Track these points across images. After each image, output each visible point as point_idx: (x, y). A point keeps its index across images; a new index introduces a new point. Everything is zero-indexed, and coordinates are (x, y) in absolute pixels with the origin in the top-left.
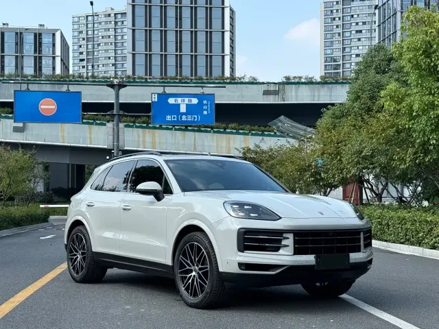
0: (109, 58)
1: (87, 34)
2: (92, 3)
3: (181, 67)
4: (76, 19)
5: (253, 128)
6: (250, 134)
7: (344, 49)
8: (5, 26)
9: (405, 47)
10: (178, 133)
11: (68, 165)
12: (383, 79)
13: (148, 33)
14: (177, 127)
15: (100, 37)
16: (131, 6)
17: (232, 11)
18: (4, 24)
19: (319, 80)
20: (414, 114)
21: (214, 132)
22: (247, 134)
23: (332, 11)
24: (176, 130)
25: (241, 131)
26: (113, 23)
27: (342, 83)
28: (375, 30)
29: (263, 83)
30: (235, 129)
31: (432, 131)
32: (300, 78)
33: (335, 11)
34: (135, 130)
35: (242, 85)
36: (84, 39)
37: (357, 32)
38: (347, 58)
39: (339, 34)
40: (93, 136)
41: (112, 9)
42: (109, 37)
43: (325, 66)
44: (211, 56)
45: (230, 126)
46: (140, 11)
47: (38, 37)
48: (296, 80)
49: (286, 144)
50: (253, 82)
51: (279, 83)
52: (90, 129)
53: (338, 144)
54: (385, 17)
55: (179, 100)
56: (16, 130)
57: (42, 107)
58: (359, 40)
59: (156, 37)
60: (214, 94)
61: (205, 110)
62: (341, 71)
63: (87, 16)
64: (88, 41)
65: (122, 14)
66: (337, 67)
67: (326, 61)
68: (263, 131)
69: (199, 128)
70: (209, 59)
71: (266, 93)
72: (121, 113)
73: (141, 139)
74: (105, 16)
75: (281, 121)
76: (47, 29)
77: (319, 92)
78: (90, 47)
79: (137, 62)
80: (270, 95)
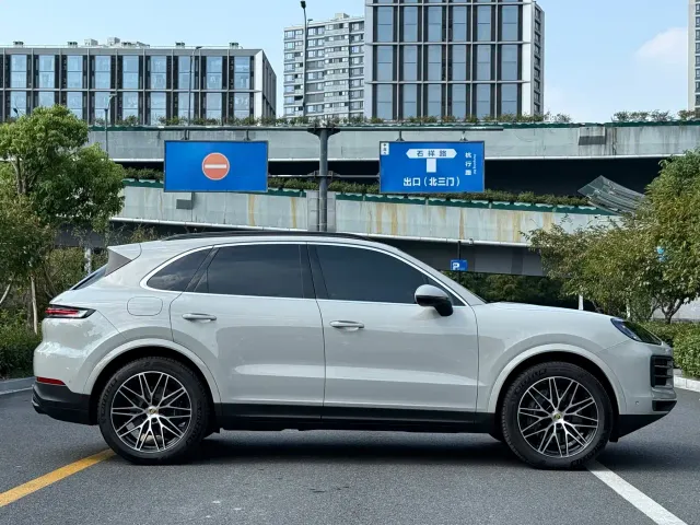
0: (341, 93)
1: (306, 57)
2: (303, 5)
3: (450, 104)
4: (290, 34)
5: (560, 199)
6: (554, 210)
8: (180, 48)
10: (435, 208)
13: (398, 51)
14: (432, 200)
15: (327, 61)
16: (372, 10)
17: (538, 12)
18: (178, 44)
19: (678, 118)
21: (494, 207)
22: (550, 210)
24: (431, 203)
25: (539, 205)
26: (347, 37)
29: (580, 125)
30: (529, 202)
32: (644, 115)
34: (366, 203)
35: (544, 129)
36: (301, 65)
40: (298, 214)
41: (346, 16)
42: (341, 60)
45: (521, 196)
46: (386, 17)
47: (228, 62)
48: (638, 119)
49: (607, 224)
50: (563, 124)
51: (607, 125)
52: (293, 202)
53: (684, 220)
55: (425, 153)
56: (181, 205)
57: (207, 166)
59: (411, 56)
60: (483, 142)
61: (468, 168)
63: (307, 29)
64: (307, 68)
65: (359, 23)
67: (698, 90)
68: (576, 206)
69: (468, 201)
70: (496, 89)
71: (585, 141)
72: (331, 174)
73: (374, 219)
74: (335, 27)
76: (242, 50)
77: (677, 138)
78: (310, 76)
79: (379, 99)
80: (591, 144)
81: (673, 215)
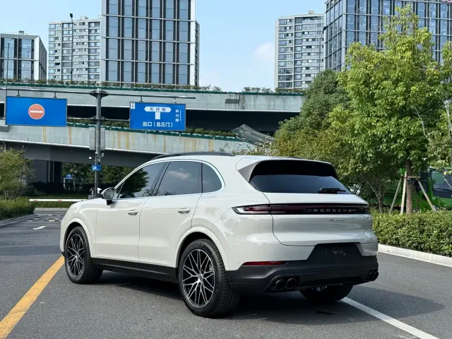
0: (83, 63)
1: (63, 40)
2: (72, 15)
4: (53, 26)
5: (217, 132)
6: (214, 138)
7: (295, 62)
9: (349, 77)
10: (150, 135)
11: (48, 162)
12: (331, 99)
13: (121, 43)
14: (149, 131)
15: (75, 44)
16: (105, 17)
17: (197, 25)
19: (274, 91)
20: (356, 132)
21: (182, 135)
22: (211, 138)
23: (285, 28)
24: (148, 133)
25: (206, 135)
26: (87, 30)
27: (294, 95)
28: (323, 46)
29: (226, 93)
30: (201, 133)
31: (369, 147)
32: (258, 89)
33: (288, 28)
34: (111, 131)
35: (207, 94)
36: (59, 45)
37: (307, 47)
38: (298, 70)
39: (292, 48)
40: (73, 137)
41: (86, 18)
42: (83, 43)
43: (279, 76)
44: (178, 65)
45: (196, 130)
46: (114, 22)
47: (18, 42)
48: (255, 91)
49: (247, 149)
50: (217, 92)
51: (240, 94)
52: (70, 130)
54: (332, 34)
55: (155, 109)
56: (2, 129)
57: (31, 111)
58: (309, 54)
59: (128, 46)
60: (185, 104)
61: (177, 118)
62: (293, 81)
63: (63, 24)
64: (63, 47)
65: (95, 22)
66: (289, 78)
67: (279, 72)
68: (225, 136)
69: (169, 132)
70: (176, 68)
71: (228, 101)
72: (103, 118)
73: (116, 140)
74: (80, 24)
75: (242, 129)
76: (27, 36)
77: (275, 102)
78: (65, 52)
79: (110, 69)
80: (231, 103)
81: (287, 150)
